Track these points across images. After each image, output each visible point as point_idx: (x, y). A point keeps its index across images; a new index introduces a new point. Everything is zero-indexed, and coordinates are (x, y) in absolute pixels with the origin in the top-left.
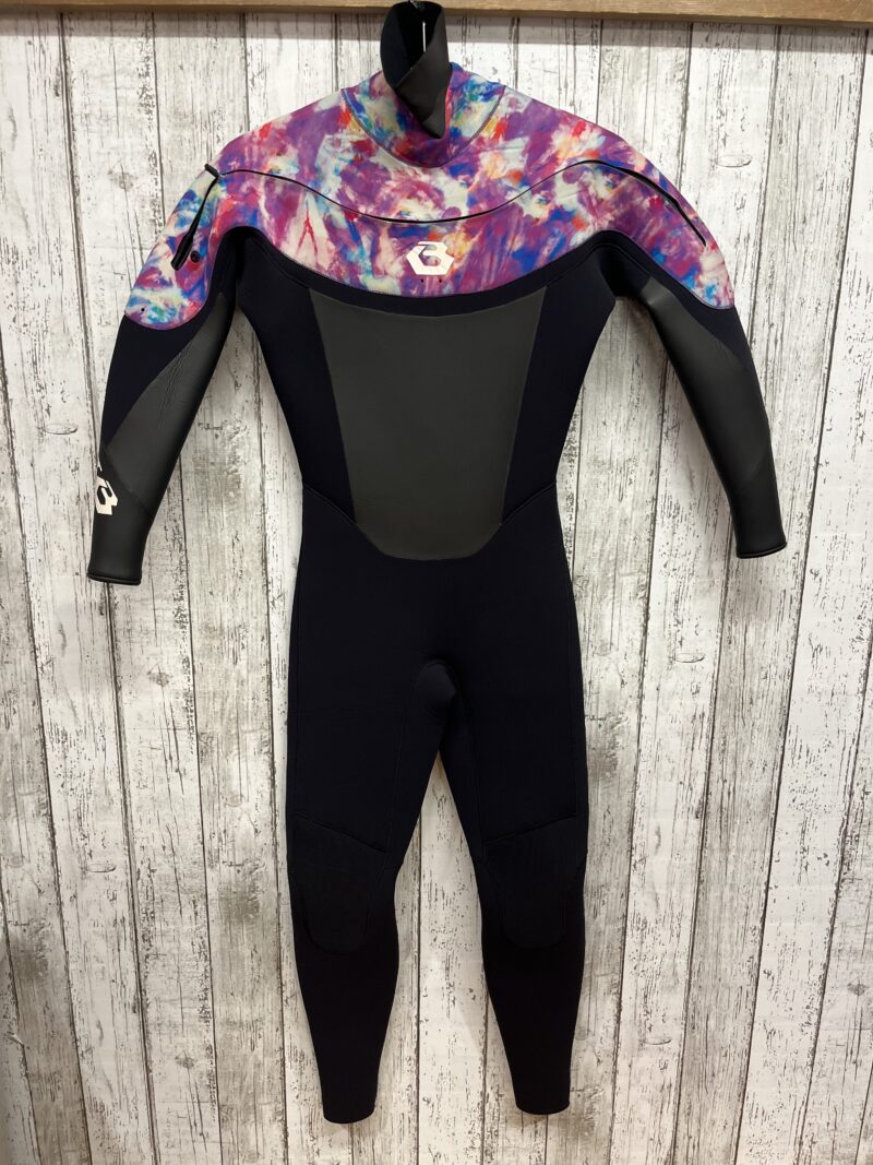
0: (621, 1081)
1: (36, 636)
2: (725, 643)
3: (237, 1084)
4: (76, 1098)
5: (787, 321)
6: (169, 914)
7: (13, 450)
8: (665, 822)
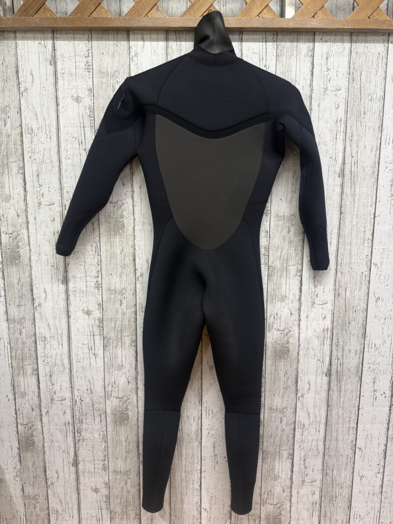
0: (294, 500)
1: (34, 294)
2: (337, 296)
3: (119, 501)
4: (45, 507)
5: (359, 155)
6: (89, 421)
7: (27, 212)
8: (312, 378)
